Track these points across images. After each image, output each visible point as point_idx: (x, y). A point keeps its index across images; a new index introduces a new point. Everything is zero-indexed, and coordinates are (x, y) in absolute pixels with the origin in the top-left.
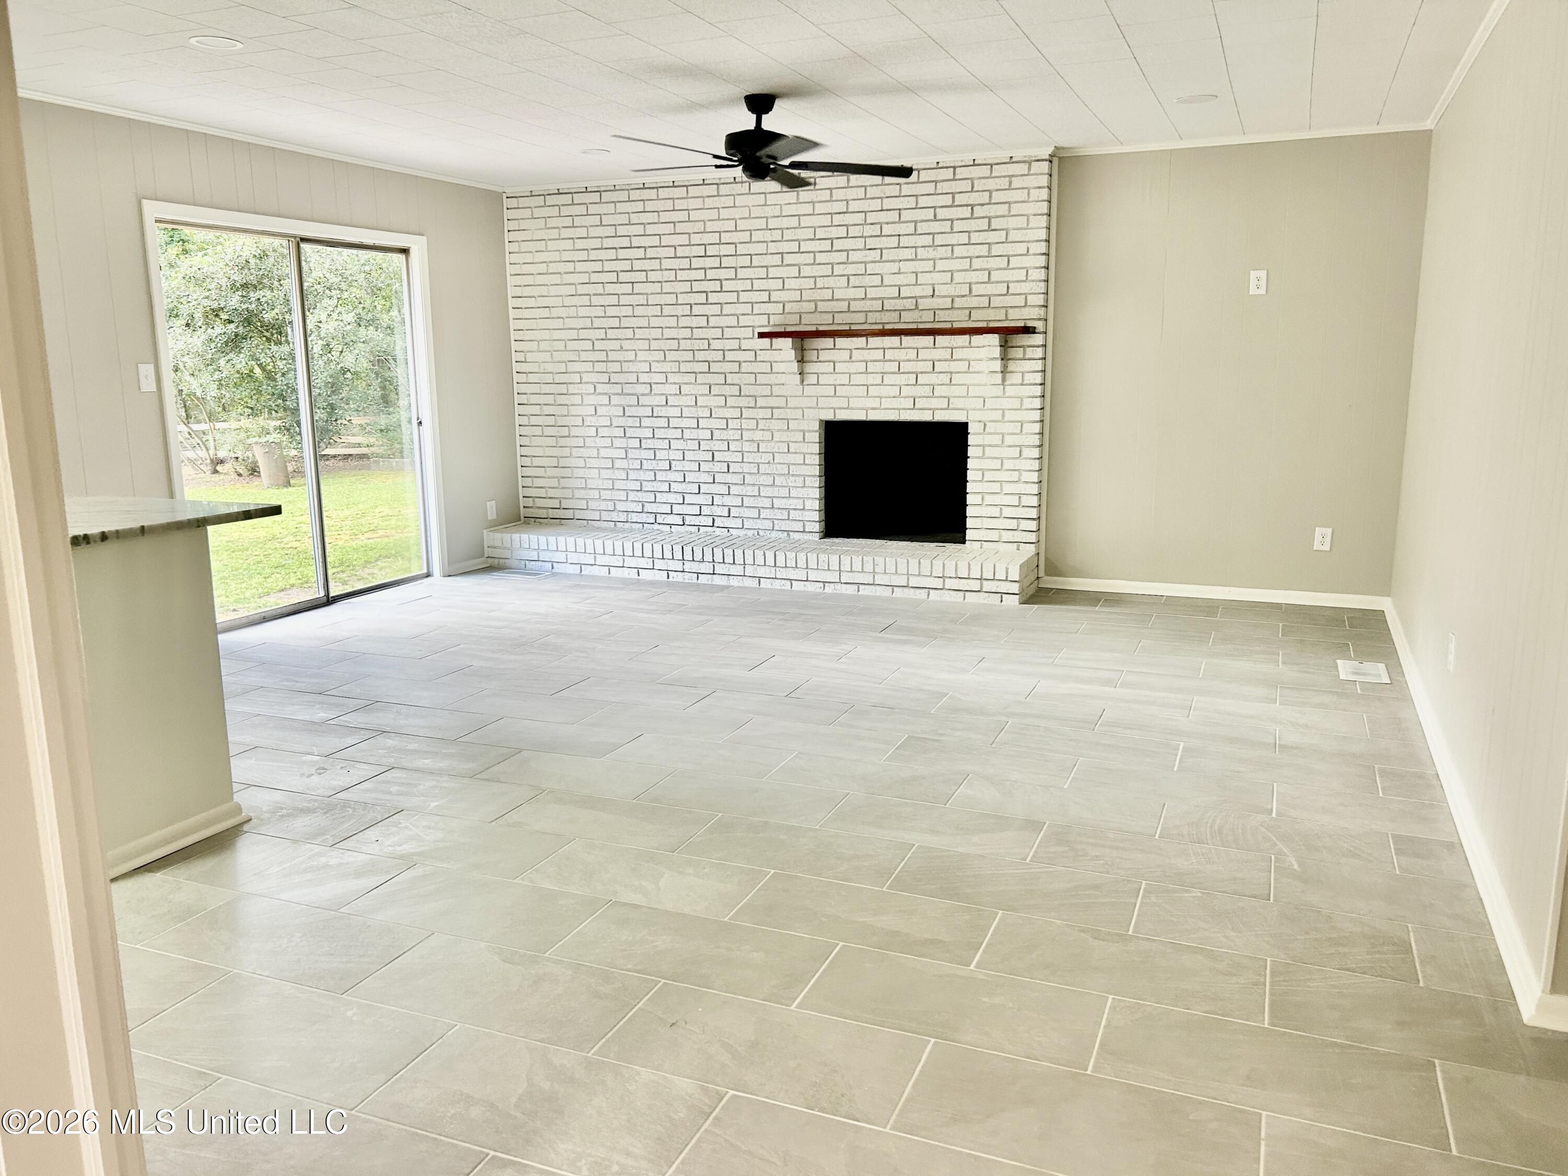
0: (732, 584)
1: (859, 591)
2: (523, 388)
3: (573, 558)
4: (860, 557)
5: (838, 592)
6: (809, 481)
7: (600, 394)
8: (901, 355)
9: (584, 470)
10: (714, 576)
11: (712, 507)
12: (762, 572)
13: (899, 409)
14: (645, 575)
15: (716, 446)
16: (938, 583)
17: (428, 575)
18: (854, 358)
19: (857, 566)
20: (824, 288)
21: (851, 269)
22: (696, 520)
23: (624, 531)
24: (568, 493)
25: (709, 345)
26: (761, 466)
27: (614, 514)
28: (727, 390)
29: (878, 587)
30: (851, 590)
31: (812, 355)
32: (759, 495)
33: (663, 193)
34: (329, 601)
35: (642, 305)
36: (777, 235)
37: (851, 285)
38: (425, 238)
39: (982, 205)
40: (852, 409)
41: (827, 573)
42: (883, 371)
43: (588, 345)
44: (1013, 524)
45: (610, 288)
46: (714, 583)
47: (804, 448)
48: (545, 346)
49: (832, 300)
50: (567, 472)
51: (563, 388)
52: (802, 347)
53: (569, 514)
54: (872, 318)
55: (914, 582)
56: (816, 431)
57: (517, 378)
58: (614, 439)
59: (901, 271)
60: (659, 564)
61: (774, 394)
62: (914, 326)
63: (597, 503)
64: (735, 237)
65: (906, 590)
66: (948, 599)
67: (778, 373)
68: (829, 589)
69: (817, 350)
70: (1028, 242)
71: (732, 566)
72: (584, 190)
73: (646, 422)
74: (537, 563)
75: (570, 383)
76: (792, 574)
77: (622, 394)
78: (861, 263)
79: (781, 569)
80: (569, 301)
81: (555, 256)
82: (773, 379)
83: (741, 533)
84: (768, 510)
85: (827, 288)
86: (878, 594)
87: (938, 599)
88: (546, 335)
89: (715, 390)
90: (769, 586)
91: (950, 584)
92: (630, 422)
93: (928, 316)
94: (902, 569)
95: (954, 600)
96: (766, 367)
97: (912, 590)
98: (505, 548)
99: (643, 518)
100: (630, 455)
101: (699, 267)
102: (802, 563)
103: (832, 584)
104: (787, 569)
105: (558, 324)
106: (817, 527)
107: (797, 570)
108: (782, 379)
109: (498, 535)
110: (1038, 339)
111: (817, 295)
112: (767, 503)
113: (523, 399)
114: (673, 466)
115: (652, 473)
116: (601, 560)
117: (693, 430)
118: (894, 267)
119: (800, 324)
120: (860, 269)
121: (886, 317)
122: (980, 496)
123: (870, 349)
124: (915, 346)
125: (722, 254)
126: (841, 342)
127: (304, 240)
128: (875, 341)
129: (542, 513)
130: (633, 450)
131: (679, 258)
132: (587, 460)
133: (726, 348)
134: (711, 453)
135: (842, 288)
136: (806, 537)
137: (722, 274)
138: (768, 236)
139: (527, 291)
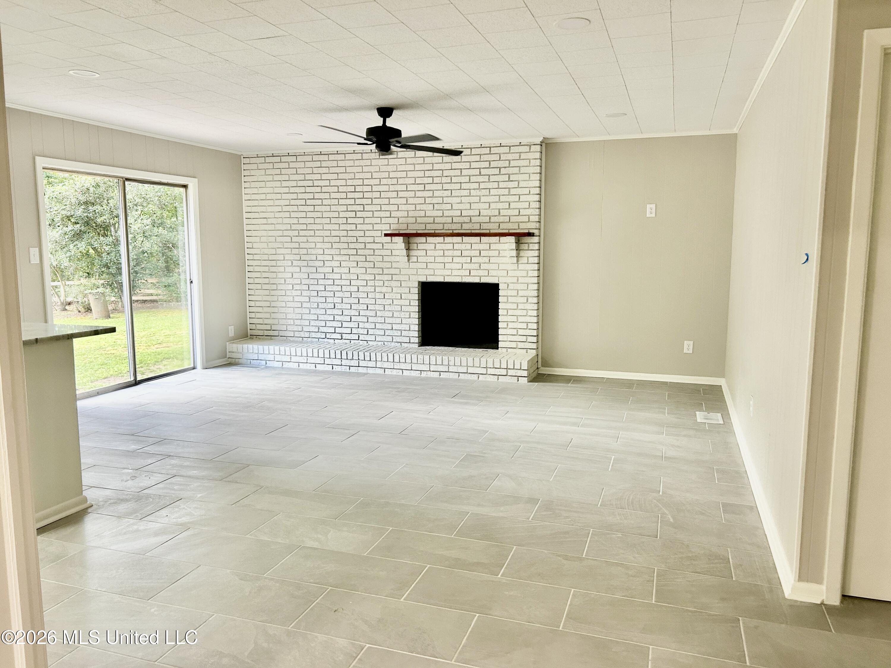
0: (369, 372)
1: (440, 375)
2: (251, 263)
3: (278, 358)
4: (441, 357)
5: (429, 376)
6: (413, 315)
7: (295, 266)
8: (463, 247)
9: (285, 308)
10: (359, 367)
11: (358, 329)
12: (386, 365)
13: (462, 276)
14: (319, 367)
15: (360, 295)
16: (484, 371)
17: (194, 368)
18: (437, 248)
19: (439, 362)
20: (420, 210)
21: (435, 201)
22: (348, 336)
23: (307, 342)
24: (276, 322)
25: (357, 240)
26: (386, 306)
27: (302, 333)
28: (367, 265)
29: (451, 373)
30: (436, 375)
31: (414, 246)
32: (385, 323)
33: (332, 157)
34: (137, 383)
35: (319, 218)
36: (394, 181)
37: (435, 209)
38: (197, 179)
39: (505, 167)
40: (436, 275)
41: (423, 365)
42: (453, 255)
43: (289, 239)
44: (524, 339)
45: (301, 208)
46: (359, 372)
47: (411, 297)
48: (264, 240)
49: (425, 217)
50: (275, 310)
51: (274, 263)
52: (409, 241)
53: (276, 333)
54: (446, 227)
55: (470, 370)
56: (417, 288)
57: (247, 257)
58: (302, 291)
59: (462, 202)
60: (328, 361)
61: (393, 267)
62: (469, 231)
63: (292, 327)
64: (372, 182)
65: (466, 375)
66: (489, 380)
67: (395, 256)
68: (424, 374)
69: (417, 243)
70: (530, 188)
71: (369, 362)
72: (288, 154)
73: (321, 282)
74: (257, 361)
75: (278, 260)
76: (403, 366)
77: (308, 266)
78: (441, 197)
79: (397, 364)
80: (277, 215)
81: (271, 191)
82: (392, 259)
83: (374, 343)
84: (390, 331)
85: (422, 210)
86: (451, 377)
87: (484, 379)
88: (265, 234)
89: (360, 264)
90: (390, 373)
91: (490, 371)
92: (312, 282)
93: (477, 226)
94: (464, 363)
95: (492, 380)
96: (389, 252)
97: (470, 375)
98: (238, 353)
99: (319, 335)
100: (311, 300)
101: (351, 197)
102: (408, 360)
103: (426, 372)
104: (400, 364)
105: (272, 227)
106: (416, 340)
107: (406, 364)
108: (397, 259)
109: (235, 346)
110: (535, 239)
111: (417, 214)
112: (390, 327)
113: (250, 269)
114: (336, 306)
115: (324, 310)
116: (294, 359)
117: (347, 286)
118: (458, 200)
119: (407, 229)
120: (440, 200)
121: (454, 227)
122: (506, 323)
123: (445, 243)
124: (470, 242)
125: (364, 191)
126: (430, 239)
127: (128, 179)
128: (448, 239)
129: (261, 333)
130: (313, 297)
131: (340, 192)
132: (287, 303)
133: (367, 242)
134: (358, 299)
135: (430, 210)
136: (411, 346)
137: (364, 201)
138: (389, 181)
139: (254, 209)
